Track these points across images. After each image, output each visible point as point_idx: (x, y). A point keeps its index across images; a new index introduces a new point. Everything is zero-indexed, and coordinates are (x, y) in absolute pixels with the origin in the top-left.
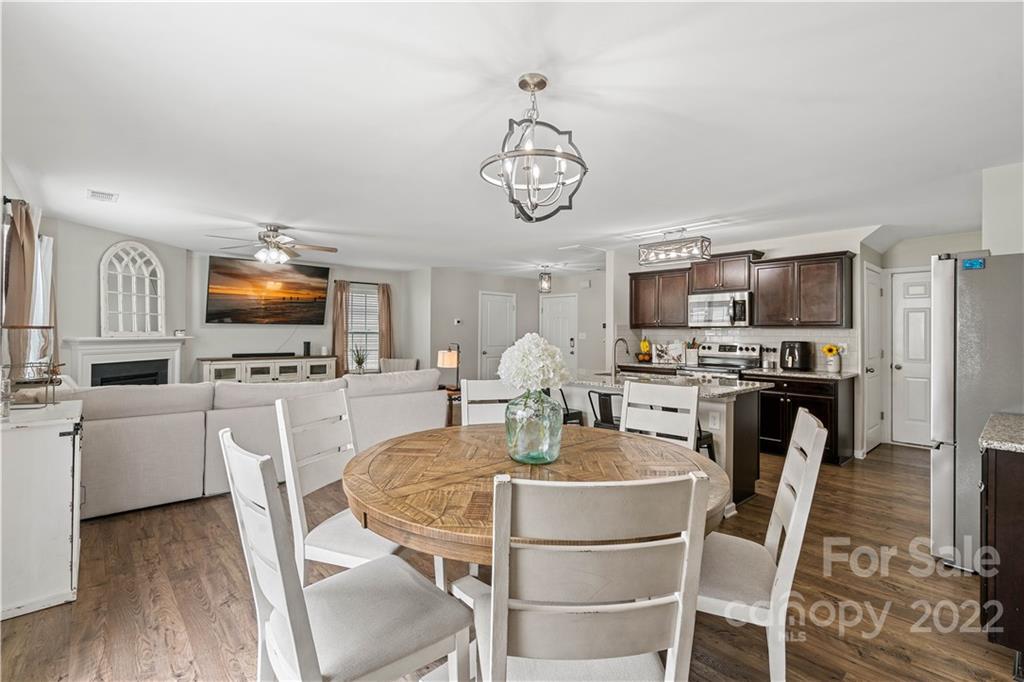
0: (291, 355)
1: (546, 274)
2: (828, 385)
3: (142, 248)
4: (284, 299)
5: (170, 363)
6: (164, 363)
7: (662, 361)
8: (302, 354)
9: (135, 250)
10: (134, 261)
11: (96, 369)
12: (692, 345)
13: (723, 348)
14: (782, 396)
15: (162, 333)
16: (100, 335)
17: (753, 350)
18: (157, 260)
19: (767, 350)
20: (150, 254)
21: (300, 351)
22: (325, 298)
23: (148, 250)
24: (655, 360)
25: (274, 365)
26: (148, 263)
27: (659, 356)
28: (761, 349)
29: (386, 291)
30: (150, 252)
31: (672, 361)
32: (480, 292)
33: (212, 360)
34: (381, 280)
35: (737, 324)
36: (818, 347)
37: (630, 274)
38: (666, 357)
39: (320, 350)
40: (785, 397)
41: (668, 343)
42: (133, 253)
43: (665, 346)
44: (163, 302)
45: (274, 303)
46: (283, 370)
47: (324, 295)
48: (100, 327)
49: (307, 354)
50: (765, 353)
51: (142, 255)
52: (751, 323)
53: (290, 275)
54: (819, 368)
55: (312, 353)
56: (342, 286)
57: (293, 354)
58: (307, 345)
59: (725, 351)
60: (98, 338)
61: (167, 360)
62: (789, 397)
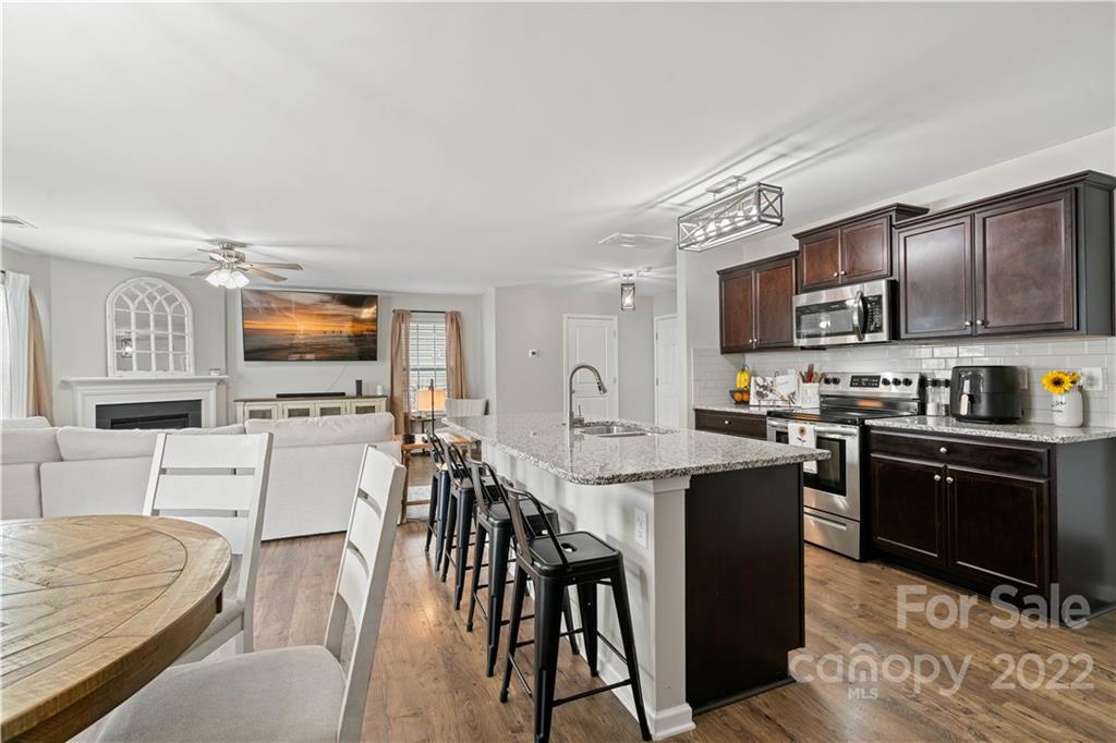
0: (342, 395)
1: (628, 285)
2: (1034, 454)
3: (161, 284)
4: (325, 332)
5: (203, 402)
6: (198, 403)
7: (763, 403)
8: (354, 392)
9: (153, 286)
10: (152, 299)
11: (101, 410)
12: (809, 377)
13: (857, 381)
14: (938, 471)
15: (190, 373)
16: (107, 376)
17: (908, 382)
18: (181, 295)
19: (936, 383)
20: (173, 290)
21: (352, 391)
22: (376, 331)
23: (169, 285)
24: (753, 400)
25: (315, 405)
26: (171, 300)
27: (759, 394)
28: (923, 382)
29: (455, 320)
30: (172, 287)
31: (780, 403)
32: (565, 316)
33: (246, 401)
34: (449, 309)
35: (868, 338)
36: (1035, 378)
37: (718, 272)
38: (771, 396)
39: (376, 390)
40: (944, 472)
41: (777, 374)
42: (150, 290)
43: (769, 379)
44: (191, 340)
45: (314, 338)
46: (324, 412)
47: (374, 328)
48: (107, 367)
49: (359, 394)
50: (929, 388)
51: (162, 291)
52: (895, 335)
53: (329, 306)
54: (1038, 417)
55: (364, 393)
56: (401, 316)
57: (344, 394)
58: (359, 383)
59: (860, 385)
60: (104, 378)
61: (200, 400)
62: (952, 473)
